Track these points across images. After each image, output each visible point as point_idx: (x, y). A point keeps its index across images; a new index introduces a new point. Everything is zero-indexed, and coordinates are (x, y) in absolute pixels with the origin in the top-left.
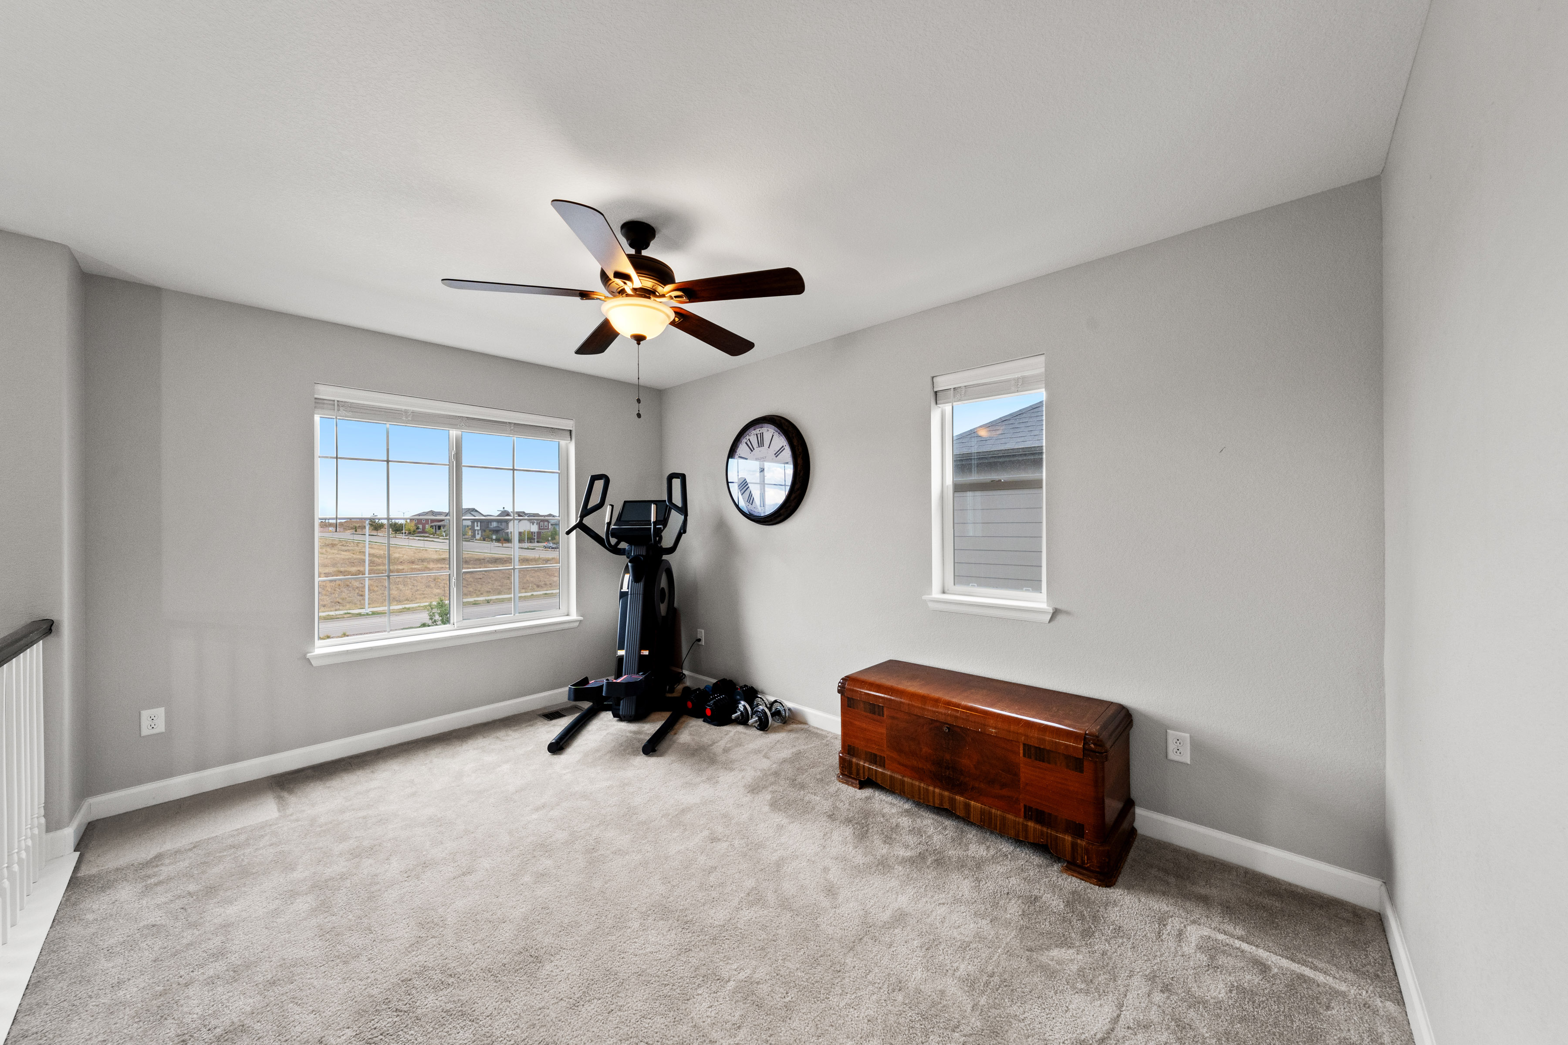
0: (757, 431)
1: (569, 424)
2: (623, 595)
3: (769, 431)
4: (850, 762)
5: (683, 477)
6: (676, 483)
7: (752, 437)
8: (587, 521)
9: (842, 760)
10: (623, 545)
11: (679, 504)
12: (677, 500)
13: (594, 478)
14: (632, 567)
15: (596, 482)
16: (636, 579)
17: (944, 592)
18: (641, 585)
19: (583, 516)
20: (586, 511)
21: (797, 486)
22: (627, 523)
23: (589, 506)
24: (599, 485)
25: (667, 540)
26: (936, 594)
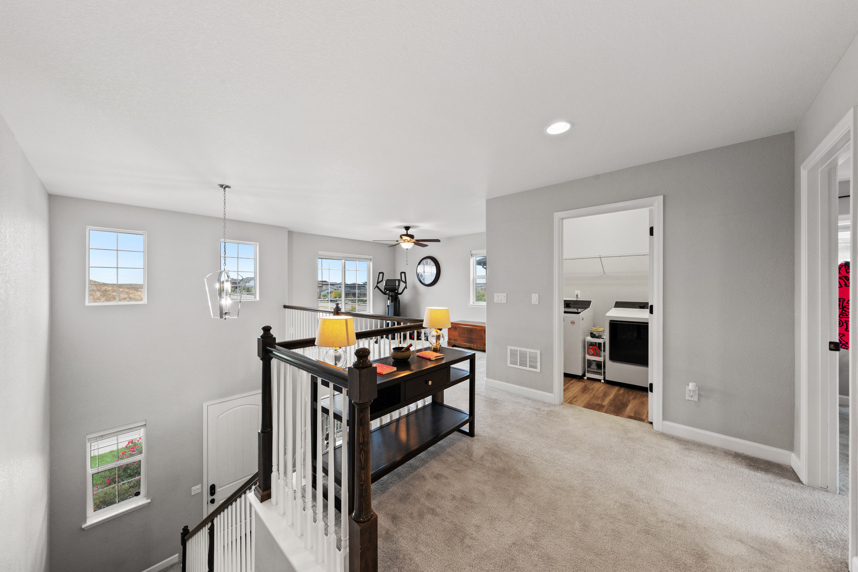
0: (426, 260)
1: (371, 257)
2: (388, 306)
3: (429, 261)
4: (450, 342)
5: (405, 273)
6: (403, 275)
7: (424, 261)
8: (378, 285)
9: (448, 342)
10: (388, 292)
11: (404, 280)
12: (403, 279)
13: (380, 273)
14: (391, 298)
15: (380, 274)
16: (392, 301)
17: (474, 303)
18: (393, 303)
19: (377, 284)
20: (378, 283)
21: (437, 276)
22: (388, 286)
23: (379, 281)
24: (381, 275)
25: (400, 291)
26: (471, 303)
